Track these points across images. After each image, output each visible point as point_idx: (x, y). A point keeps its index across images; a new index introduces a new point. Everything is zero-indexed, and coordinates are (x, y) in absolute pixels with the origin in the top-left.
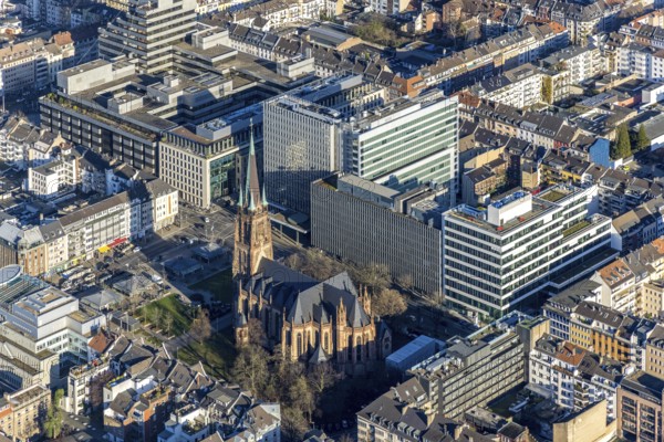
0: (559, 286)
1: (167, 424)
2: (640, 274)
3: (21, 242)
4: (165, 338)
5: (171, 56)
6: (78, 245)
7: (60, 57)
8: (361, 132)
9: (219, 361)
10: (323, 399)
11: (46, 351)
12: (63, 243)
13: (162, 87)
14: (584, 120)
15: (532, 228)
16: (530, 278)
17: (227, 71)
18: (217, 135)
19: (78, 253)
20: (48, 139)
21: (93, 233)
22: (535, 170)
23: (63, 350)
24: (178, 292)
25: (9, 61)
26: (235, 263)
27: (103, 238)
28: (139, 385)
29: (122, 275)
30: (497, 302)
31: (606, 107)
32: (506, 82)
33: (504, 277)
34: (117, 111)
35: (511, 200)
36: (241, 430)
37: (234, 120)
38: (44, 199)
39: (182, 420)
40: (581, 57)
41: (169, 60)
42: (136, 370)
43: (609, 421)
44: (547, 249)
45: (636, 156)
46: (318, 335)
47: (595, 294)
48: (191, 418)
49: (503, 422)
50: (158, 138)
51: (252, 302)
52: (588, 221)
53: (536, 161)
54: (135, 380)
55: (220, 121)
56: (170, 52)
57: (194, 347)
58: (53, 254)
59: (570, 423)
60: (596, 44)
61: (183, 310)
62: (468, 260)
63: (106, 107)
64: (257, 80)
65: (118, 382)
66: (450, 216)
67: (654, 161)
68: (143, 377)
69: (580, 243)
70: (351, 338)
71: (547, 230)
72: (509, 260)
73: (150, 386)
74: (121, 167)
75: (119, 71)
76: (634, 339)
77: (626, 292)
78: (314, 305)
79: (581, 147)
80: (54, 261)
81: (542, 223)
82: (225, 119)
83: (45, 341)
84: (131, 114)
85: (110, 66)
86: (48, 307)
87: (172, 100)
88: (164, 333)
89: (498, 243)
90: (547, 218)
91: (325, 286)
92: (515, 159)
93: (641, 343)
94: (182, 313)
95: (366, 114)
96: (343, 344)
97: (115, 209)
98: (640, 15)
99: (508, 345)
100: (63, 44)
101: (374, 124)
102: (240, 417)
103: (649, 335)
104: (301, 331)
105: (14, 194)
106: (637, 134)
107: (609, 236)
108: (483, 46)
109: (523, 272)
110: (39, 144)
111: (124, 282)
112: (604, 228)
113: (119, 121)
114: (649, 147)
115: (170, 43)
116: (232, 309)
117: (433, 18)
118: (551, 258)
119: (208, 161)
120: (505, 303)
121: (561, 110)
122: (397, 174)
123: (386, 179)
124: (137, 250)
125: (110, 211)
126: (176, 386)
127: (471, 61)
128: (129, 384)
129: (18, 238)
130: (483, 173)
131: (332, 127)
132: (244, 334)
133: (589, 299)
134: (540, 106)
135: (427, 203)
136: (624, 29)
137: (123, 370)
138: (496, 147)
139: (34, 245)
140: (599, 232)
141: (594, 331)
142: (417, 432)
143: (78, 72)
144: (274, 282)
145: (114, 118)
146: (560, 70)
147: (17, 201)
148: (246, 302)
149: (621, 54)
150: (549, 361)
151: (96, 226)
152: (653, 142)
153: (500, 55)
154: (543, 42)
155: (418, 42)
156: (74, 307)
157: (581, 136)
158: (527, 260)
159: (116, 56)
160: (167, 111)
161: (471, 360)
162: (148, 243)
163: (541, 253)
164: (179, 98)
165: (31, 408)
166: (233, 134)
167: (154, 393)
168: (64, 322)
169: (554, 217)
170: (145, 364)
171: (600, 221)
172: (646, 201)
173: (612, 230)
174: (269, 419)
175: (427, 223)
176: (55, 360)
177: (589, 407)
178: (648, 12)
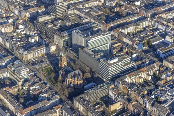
0: (122, 75)
1: (40, 96)
2: (136, 75)
3: (23, 54)
4: (46, 76)
5: (62, 14)
6: (35, 55)
7: (42, 11)
8: (89, 40)
9: (55, 82)
10: (69, 94)
11: (22, 78)
12: (32, 54)
13: (57, 22)
14: (141, 37)
15: (116, 65)
16: (116, 73)
17: (72, 19)
18: (65, 35)
19: (35, 56)
20: (34, 31)
21: (38, 53)
22: (125, 48)
23: (26, 78)
24: (51, 66)
25: (31, 11)
26: (60, 64)
27: (40, 54)
28: (36, 87)
29: (42, 61)
30: (108, 77)
31: (146, 34)
32: (127, 27)
33: (110, 72)
34: (47, 27)
35: (113, 59)
36: (52, 99)
37: (69, 32)
38: (31, 43)
39: (42, 96)
40: (144, 23)
41: (61, 15)
42: (36, 84)
43: (120, 105)
44: (120, 68)
45: (148, 46)
46: (72, 81)
47: (126, 79)
48: (44, 95)
49: (101, 102)
50: (54, 34)
51: (62, 72)
52: (130, 63)
53: (126, 47)
54: (36, 86)
55: (66, 32)
56: (62, 13)
57: (51, 78)
58: (30, 56)
59: (112, 106)
60: (148, 20)
61: (51, 70)
62: (104, 69)
63: (45, 25)
64: (77, 22)
65: (33, 86)
66: (101, 60)
67: (152, 48)
68: (37, 86)
69: (127, 67)
70: (78, 82)
71: (120, 65)
72: (111, 70)
73: (39, 88)
74: (45, 39)
75: (50, 17)
76: (130, 89)
77: (133, 79)
78: (72, 76)
79: (136, 44)
80: (30, 58)
81: (119, 64)
82: (67, 31)
83: (22, 76)
84: (50, 28)
85: (48, 16)
86: (23, 70)
87: (59, 25)
88: (46, 75)
89: (109, 67)
90: (120, 63)
91: (74, 72)
92: (123, 45)
93: (131, 90)
94: (51, 71)
95: (90, 37)
96: (76, 83)
97: (42, 48)
98: (160, 14)
99: (105, 88)
100: (43, 8)
101: (92, 39)
102: (52, 97)
103: (132, 89)
104: (69, 80)
105: (26, 41)
106: (150, 41)
107: (134, 66)
108: (125, 18)
109: (114, 72)
110: (32, 32)
111: (42, 63)
112: (133, 64)
113: (48, 29)
114: (152, 44)
115: (62, 12)
116: (59, 72)
117: (119, 8)
118: (121, 70)
119: (62, 40)
120: (110, 77)
121: (138, 33)
122: (96, 48)
123: (93, 49)
124: (46, 56)
125: (41, 49)
126: (43, 89)
127: (122, 21)
128: (35, 87)
129: (22, 53)
130: (116, 48)
131: (84, 39)
132: (60, 78)
133: (124, 80)
134: (133, 32)
135: (98, 57)
136: (156, 16)
137: (35, 84)
138: (120, 43)
139: (26, 55)
140: (132, 65)
141: (124, 86)
142: (83, 104)
143: (41, 17)
144: (66, 69)
145: (47, 28)
146: (139, 25)
147: (26, 43)
148: (61, 72)
149: (153, 22)
150: (112, 92)
151: (38, 52)
152: (153, 44)
153: (128, 20)
154: (138, 18)
155: (114, 14)
156: (28, 70)
157: (137, 42)
158: (115, 70)
159: (51, 13)
160: (58, 27)
161: (96, 91)
162: (49, 55)
163: (118, 69)
164: (60, 25)
165: (17, 89)
166: (68, 35)
167: (39, 89)
168: (26, 73)
169: (122, 63)
170: (38, 84)
171: (133, 63)
172: (144, 59)
173: (135, 65)
174: (57, 98)
175: (97, 61)
176: (23, 80)
177: (117, 102)
178: (162, 13)
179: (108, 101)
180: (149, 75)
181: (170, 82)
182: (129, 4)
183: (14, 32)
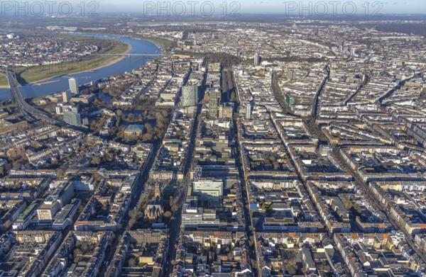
2: (205, 236)
6: (161, 176)
14: (269, 196)
15: (192, 216)
16: (191, 224)
21: (164, 175)
27: (166, 177)
28: (117, 206)
31: (278, 196)
32: (262, 181)
39: (110, 215)
40: (287, 183)
43: (154, 260)
45: (266, 210)
47: (189, 235)
49: (143, 248)
52: (214, 220)
60: (294, 182)
69: (208, 223)
72: (184, 219)
77: (199, 238)
78: (150, 208)
81: (195, 216)
86: (126, 186)
87: (204, 158)
90: (197, 216)
91: (154, 206)
97: (170, 173)
98: (312, 180)
106: (273, 205)
107: (218, 224)
114: (272, 209)
118: (198, 223)
120: (183, 226)
123: (197, 191)
127: (265, 173)
130: (228, 198)
133: (186, 236)
134: (270, 189)
138: (235, 194)
140: (215, 223)
146: (279, 184)
152: (274, 209)
153: (275, 175)
154: (288, 176)
157: (253, 201)
158: (191, 221)
163: (195, 221)
165: (106, 200)
169: (199, 216)
171: (217, 221)
172: (235, 222)
173: (220, 224)
174: (113, 224)
178: (317, 180)
179: (150, 250)
180: (220, 242)
181: (232, 263)
182: (296, 159)
183: (176, 152)
